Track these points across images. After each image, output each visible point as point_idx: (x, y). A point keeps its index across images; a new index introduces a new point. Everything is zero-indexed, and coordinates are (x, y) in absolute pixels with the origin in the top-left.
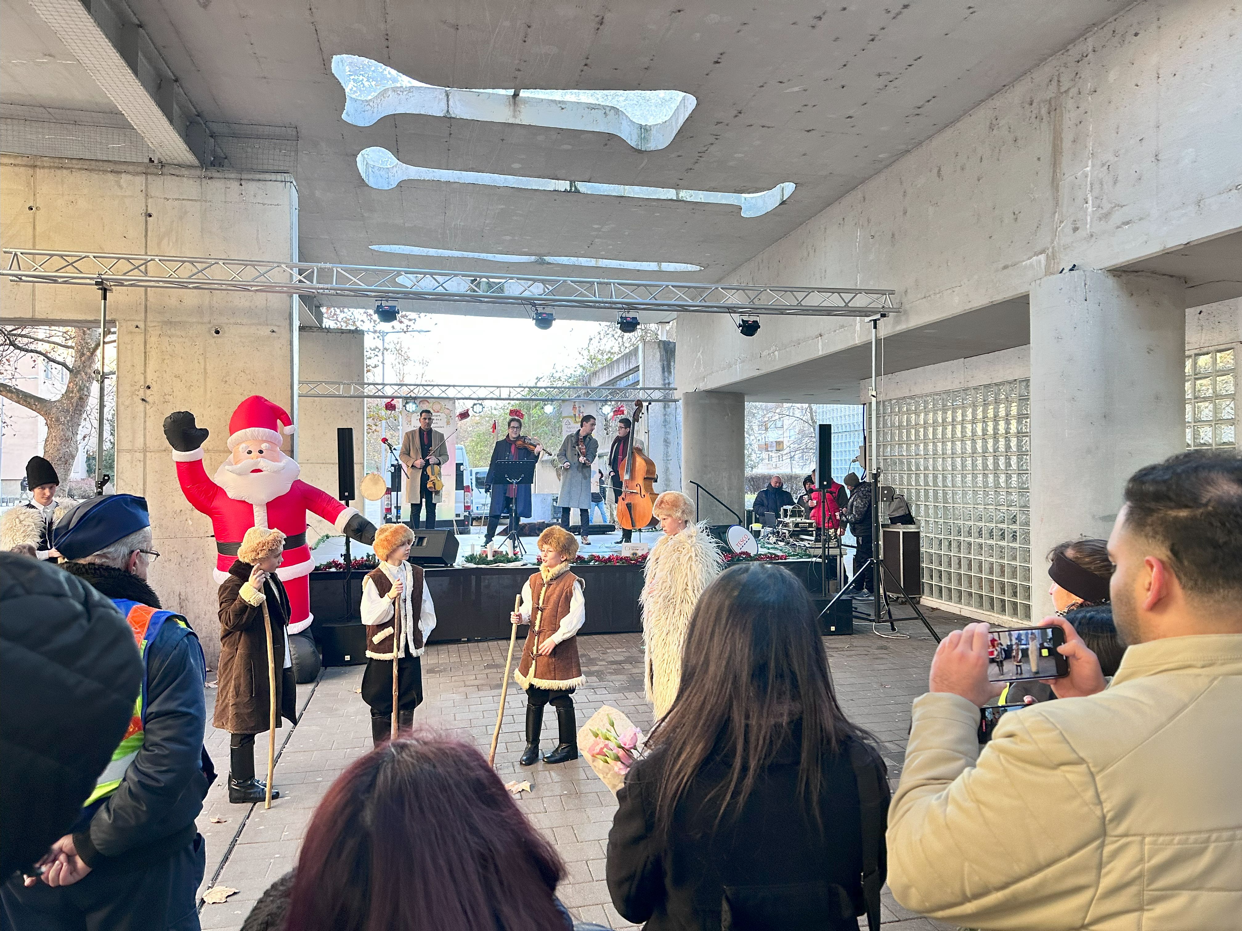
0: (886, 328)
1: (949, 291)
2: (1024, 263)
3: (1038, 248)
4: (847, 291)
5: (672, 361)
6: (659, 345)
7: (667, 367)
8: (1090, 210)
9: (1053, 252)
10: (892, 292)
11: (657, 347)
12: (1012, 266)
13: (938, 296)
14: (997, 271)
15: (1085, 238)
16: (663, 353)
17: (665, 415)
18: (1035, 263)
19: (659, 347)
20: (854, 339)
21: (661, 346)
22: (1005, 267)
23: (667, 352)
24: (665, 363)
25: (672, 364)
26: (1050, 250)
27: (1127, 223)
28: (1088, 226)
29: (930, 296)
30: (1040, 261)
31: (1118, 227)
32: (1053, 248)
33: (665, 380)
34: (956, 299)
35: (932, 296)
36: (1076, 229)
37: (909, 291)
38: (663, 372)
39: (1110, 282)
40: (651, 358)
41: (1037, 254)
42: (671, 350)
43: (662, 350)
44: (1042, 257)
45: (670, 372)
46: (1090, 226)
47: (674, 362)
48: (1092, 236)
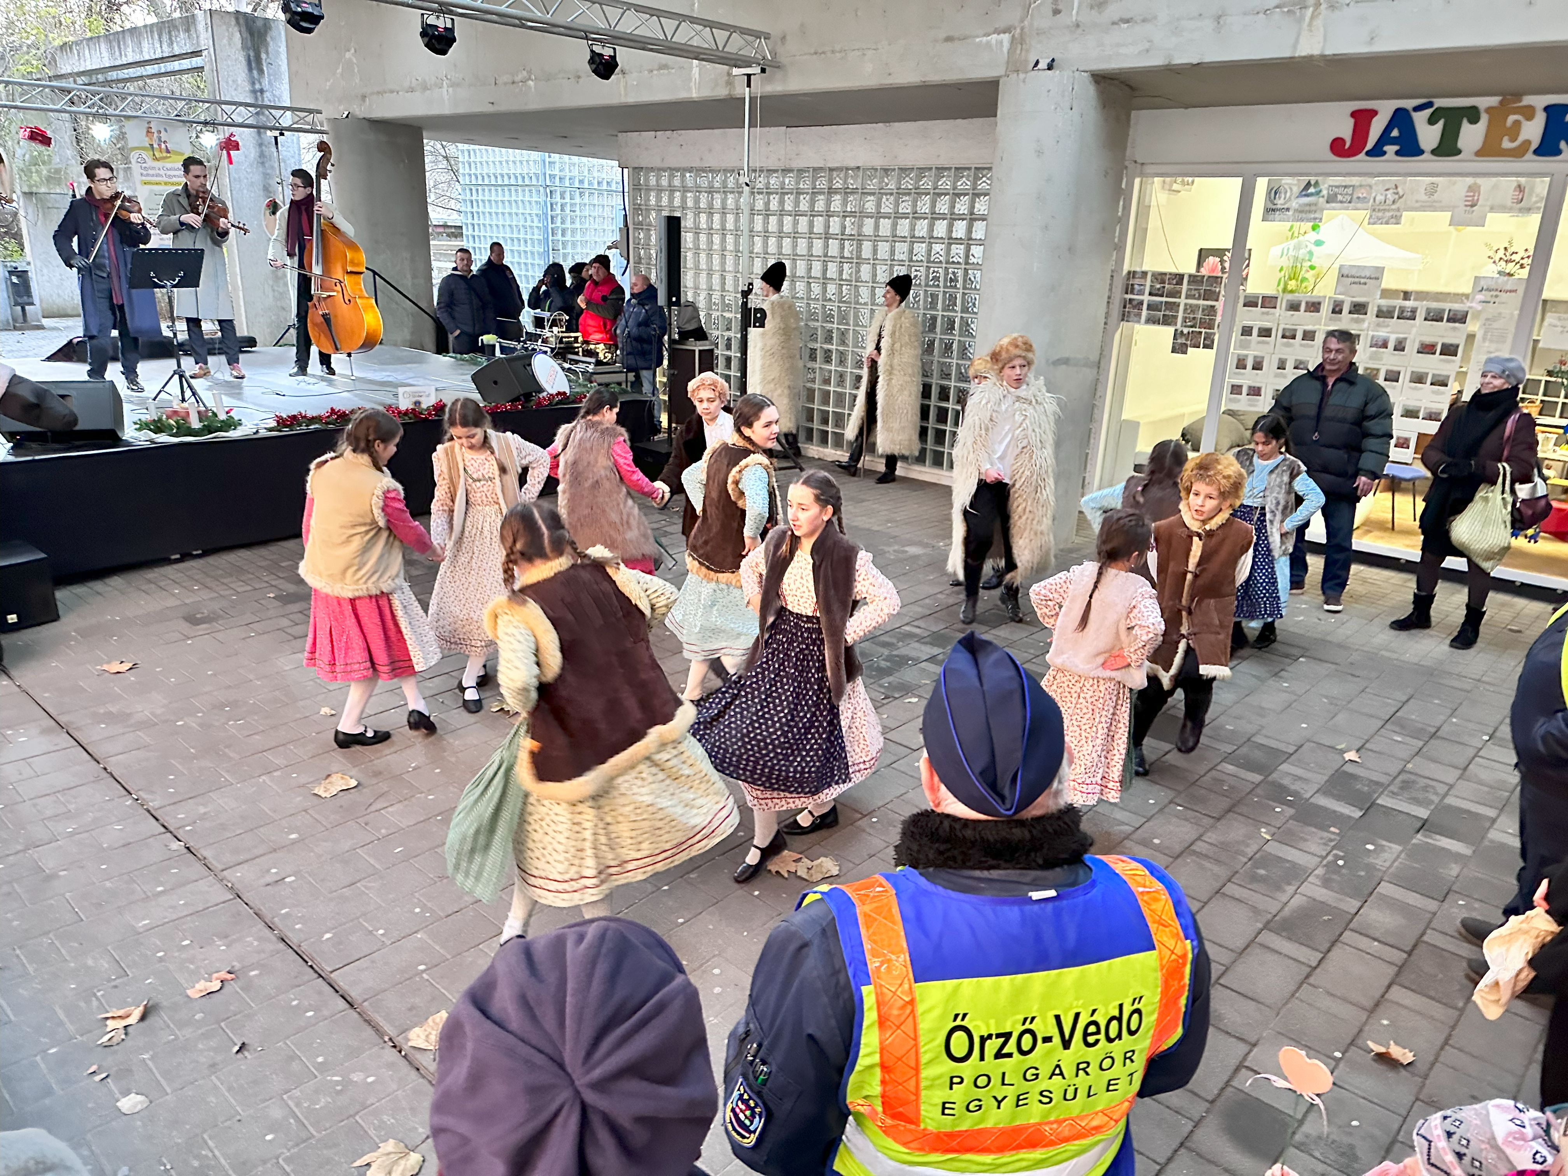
0: (760, 87)
1: (857, 53)
2: (978, 40)
3: (1002, 25)
4: (722, 26)
5: (263, 50)
6: (237, 19)
7: (255, 63)
9: (1021, 34)
10: (767, 37)
11: (233, 22)
12: (959, 39)
13: (838, 55)
14: (936, 41)
15: (1068, 27)
16: (246, 35)
17: (261, 145)
18: (994, 42)
19: (238, 23)
20: (690, 89)
21: (242, 21)
22: (949, 39)
23: (252, 34)
24: (252, 54)
25: (263, 56)
26: (1018, 31)
27: (1127, 21)
28: (1074, 12)
29: (824, 53)
30: (1001, 42)
31: (1114, 23)
32: (1022, 29)
33: (253, 84)
34: (868, 67)
35: (829, 54)
36: (1056, 12)
37: (788, 38)
38: (250, 69)
39: (1091, 90)
40: (225, 41)
41: (998, 32)
42: (259, 32)
43: (243, 29)
44: (1006, 38)
45: (261, 71)
46: (1078, 13)
47: (267, 53)
48: (1078, 26)
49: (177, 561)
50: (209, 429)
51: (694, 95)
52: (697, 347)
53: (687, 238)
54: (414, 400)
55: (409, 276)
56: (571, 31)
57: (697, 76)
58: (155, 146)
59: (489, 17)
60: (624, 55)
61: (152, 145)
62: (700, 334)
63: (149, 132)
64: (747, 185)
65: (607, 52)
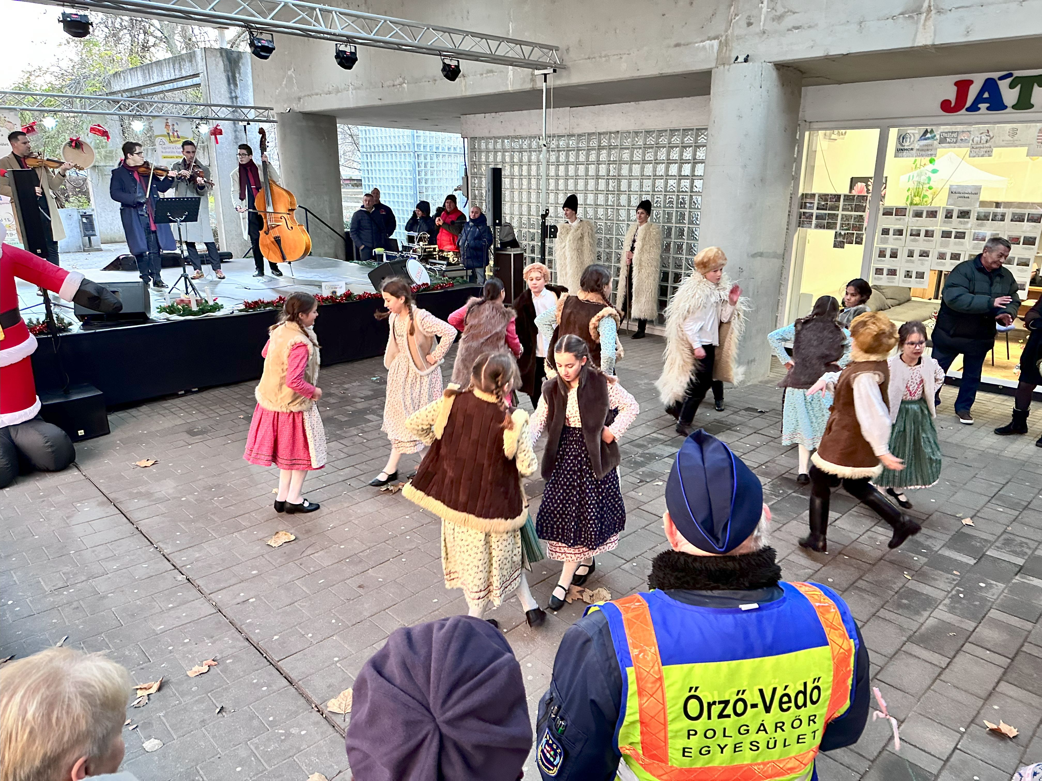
0: (553, 82)
1: (616, 57)
2: (697, 45)
3: (712, 34)
4: (527, 44)
5: (237, 72)
6: (221, 53)
7: (232, 80)
8: (764, 10)
9: (726, 40)
10: (557, 49)
11: (219, 55)
12: (684, 45)
13: (604, 59)
14: (668, 46)
15: (757, 34)
16: (227, 62)
17: (235, 131)
18: (707, 46)
19: (221, 55)
20: (507, 85)
21: (224, 54)
22: (677, 45)
23: (230, 62)
24: (230, 74)
25: (237, 75)
26: (724, 37)
27: (797, 28)
28: (762, 24)
29: (594, 58)
30: (713, 46)
31: (788, 30)
32: (727, 36)
33: (231, 93)
34: (624, 66)
35: (598, 59)
36: (749, 24)
37: (571, 49)
38: (229, 84)
39: (774, 74)
40: (214, 67)
41: (710, 39)
42: (235, 60)
43: (225, 59)
44: (716, 43)
45: (236, 85)
46: (764, 24)
47: (240, 73)
48: (764, 32)
49: (182, 395)
50: (202, 311)
51: (510, 89)
52: (512, 252)
53: (506, 182)
54: (332, 290)
55: (328, 212)
56: (431, 51)
57: (512, 77)
58: (171, 134)
59: (378, 44)
60: (464, 65)
61: (168, 134)
62: (514, 244)
63: (167, 125)
64: (545, 145)
65: (453, 63)
